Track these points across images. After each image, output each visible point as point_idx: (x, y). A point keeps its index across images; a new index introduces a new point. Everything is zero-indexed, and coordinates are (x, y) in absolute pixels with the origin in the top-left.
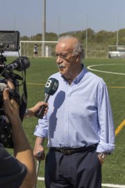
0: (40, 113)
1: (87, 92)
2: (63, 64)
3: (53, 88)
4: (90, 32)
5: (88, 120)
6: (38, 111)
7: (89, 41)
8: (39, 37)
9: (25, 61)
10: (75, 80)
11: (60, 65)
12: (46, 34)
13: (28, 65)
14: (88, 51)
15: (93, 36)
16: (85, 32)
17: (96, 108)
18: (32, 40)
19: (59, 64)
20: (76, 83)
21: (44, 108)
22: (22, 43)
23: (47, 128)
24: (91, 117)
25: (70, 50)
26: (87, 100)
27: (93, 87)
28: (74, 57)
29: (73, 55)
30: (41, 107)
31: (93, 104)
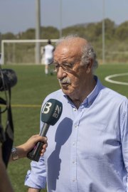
0: (35, 153)
1: (103, 119)
2: (68, 79)
3: (55, 115)
4: (108, 23)
5: (105, 160)
6: (32, 150)
7: (107, 38)
8: (30, 34)
9: (10, 76)
10: (85, 101)
11: (64, 81)
12: (42, 29)
13: (14, 82)
14: (106, 54)
15: (114, 31)
16: (100, 24)
17: (118, 142)
18: (20, 38)
19: (62, 78)
20: (87, 105)
21: (41, 144)
22: (5, 44)
23: (45, 174)
24: (110, 156)
25: (77, 57)
26: (105, 131)
27: (112, 111)
28: (83, 67)
29: (81, 64)
30: (36, 143)
31: (113, 137)
